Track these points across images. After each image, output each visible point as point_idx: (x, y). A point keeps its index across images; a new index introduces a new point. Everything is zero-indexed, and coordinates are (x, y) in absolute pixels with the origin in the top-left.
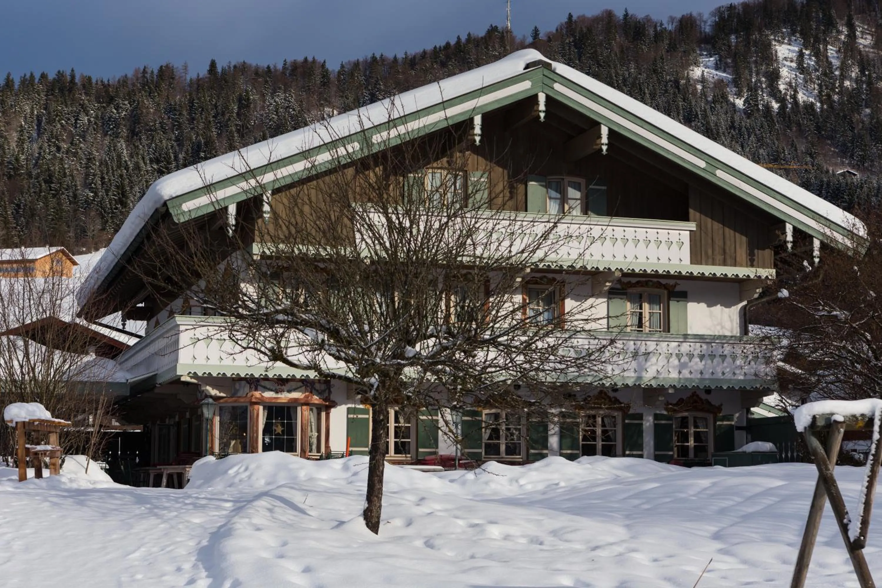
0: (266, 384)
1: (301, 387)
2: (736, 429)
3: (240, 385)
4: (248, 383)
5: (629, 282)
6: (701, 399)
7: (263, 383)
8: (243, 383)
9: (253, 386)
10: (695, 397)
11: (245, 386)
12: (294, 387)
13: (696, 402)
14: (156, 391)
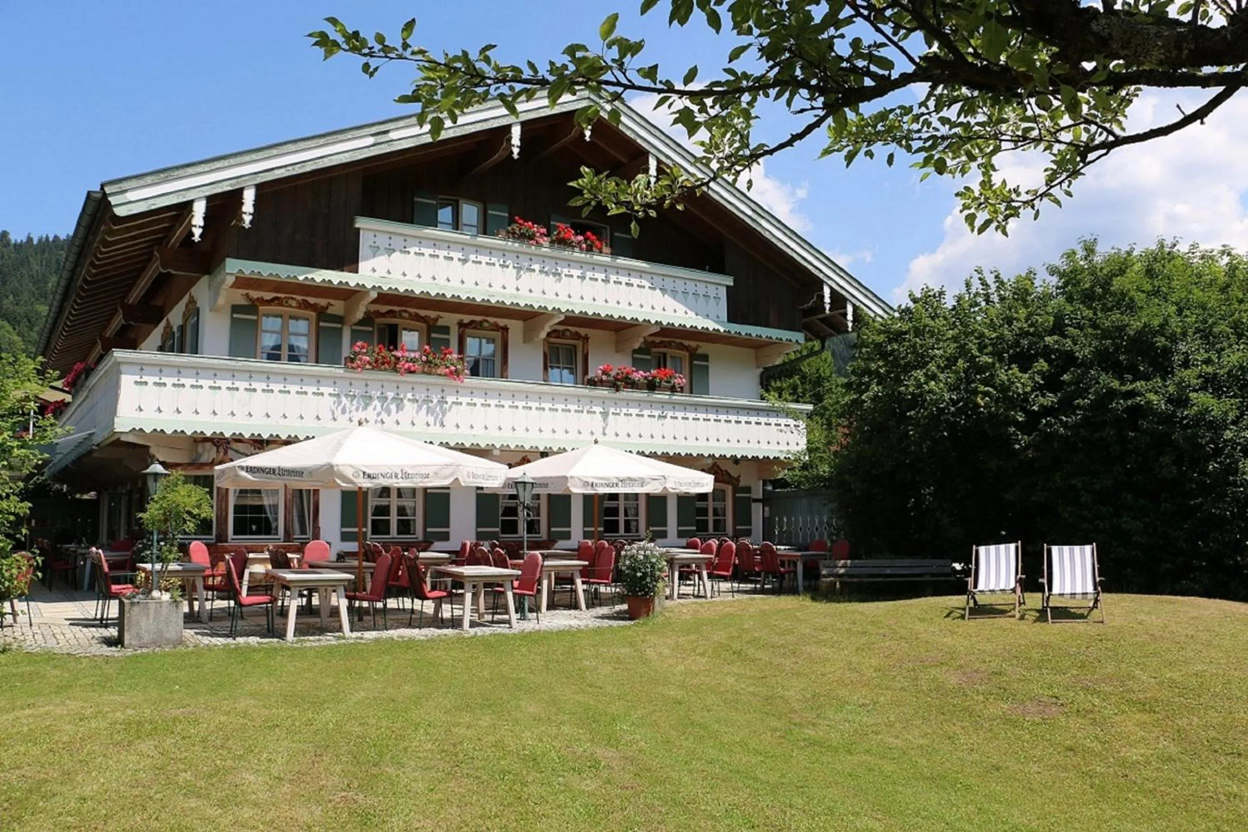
0: (239, 446)
2: (753, 502)
3: (204, 447)
4: (214, 444)
5: (653, 342)
6: (721, 470)
7: (235, 446)
8: (208, 444)
9: (221, 449)
10: (715, 468)
11: (211, 448)
14: (95, 455)
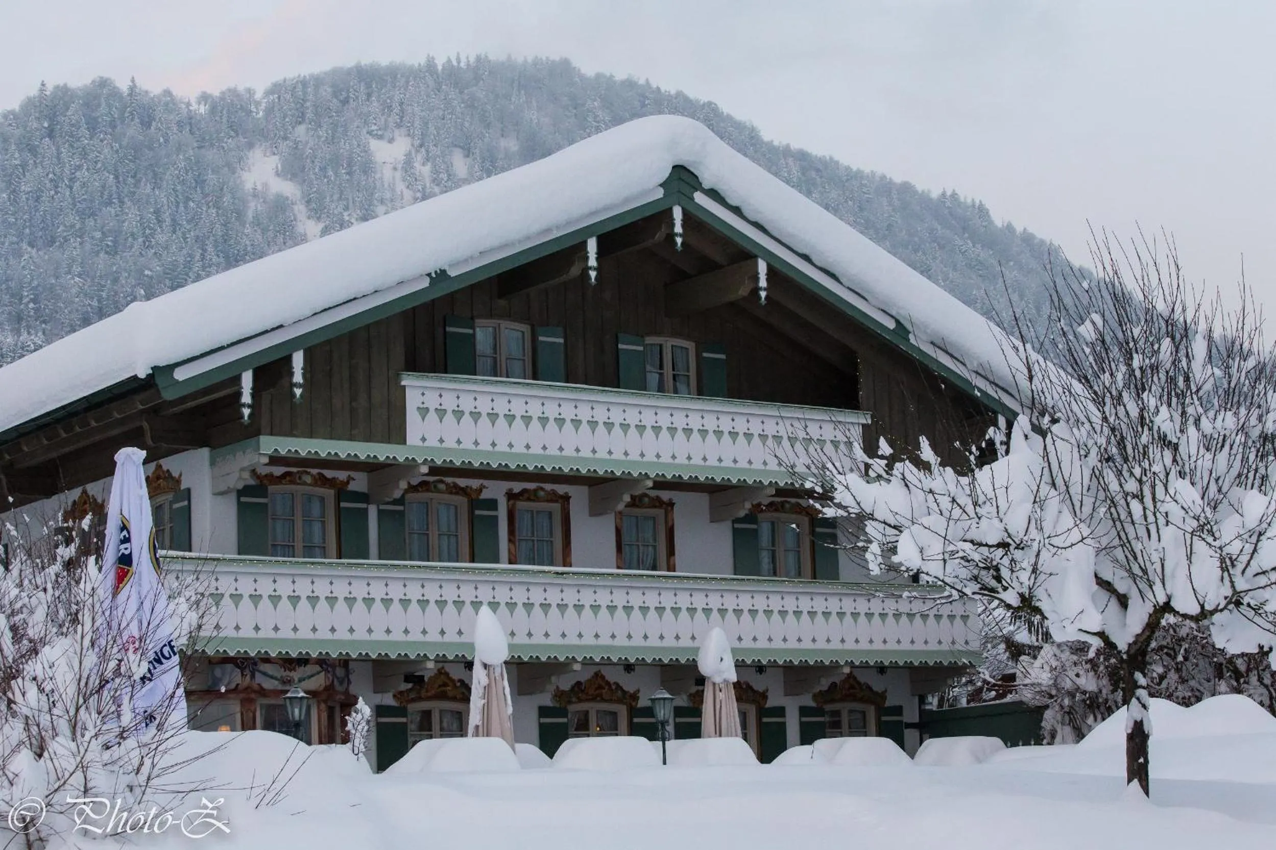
0: (267, 668)
1: (318, 673)
2: (906, 728)
3: (223, 670)
4: (237, 666)
5: (760, 505)
7: (262, 667)
8: (229, 667)
9: (247, 672)
10: (851, 680)
11: (234, 671)
12: (309, 674)
13: (852, 687)
